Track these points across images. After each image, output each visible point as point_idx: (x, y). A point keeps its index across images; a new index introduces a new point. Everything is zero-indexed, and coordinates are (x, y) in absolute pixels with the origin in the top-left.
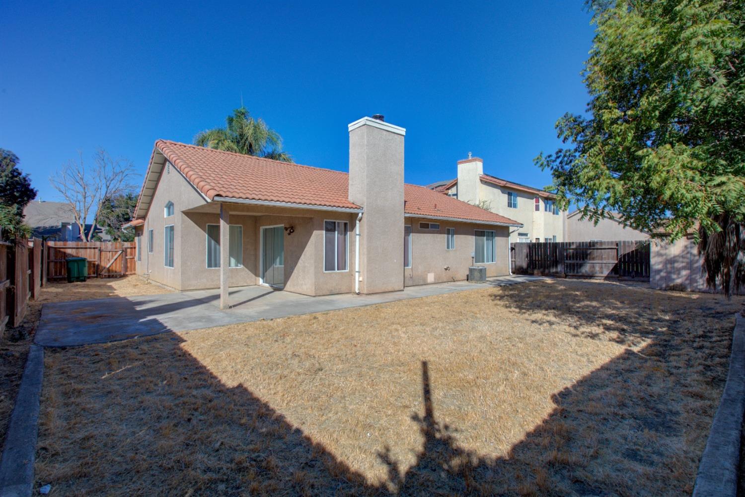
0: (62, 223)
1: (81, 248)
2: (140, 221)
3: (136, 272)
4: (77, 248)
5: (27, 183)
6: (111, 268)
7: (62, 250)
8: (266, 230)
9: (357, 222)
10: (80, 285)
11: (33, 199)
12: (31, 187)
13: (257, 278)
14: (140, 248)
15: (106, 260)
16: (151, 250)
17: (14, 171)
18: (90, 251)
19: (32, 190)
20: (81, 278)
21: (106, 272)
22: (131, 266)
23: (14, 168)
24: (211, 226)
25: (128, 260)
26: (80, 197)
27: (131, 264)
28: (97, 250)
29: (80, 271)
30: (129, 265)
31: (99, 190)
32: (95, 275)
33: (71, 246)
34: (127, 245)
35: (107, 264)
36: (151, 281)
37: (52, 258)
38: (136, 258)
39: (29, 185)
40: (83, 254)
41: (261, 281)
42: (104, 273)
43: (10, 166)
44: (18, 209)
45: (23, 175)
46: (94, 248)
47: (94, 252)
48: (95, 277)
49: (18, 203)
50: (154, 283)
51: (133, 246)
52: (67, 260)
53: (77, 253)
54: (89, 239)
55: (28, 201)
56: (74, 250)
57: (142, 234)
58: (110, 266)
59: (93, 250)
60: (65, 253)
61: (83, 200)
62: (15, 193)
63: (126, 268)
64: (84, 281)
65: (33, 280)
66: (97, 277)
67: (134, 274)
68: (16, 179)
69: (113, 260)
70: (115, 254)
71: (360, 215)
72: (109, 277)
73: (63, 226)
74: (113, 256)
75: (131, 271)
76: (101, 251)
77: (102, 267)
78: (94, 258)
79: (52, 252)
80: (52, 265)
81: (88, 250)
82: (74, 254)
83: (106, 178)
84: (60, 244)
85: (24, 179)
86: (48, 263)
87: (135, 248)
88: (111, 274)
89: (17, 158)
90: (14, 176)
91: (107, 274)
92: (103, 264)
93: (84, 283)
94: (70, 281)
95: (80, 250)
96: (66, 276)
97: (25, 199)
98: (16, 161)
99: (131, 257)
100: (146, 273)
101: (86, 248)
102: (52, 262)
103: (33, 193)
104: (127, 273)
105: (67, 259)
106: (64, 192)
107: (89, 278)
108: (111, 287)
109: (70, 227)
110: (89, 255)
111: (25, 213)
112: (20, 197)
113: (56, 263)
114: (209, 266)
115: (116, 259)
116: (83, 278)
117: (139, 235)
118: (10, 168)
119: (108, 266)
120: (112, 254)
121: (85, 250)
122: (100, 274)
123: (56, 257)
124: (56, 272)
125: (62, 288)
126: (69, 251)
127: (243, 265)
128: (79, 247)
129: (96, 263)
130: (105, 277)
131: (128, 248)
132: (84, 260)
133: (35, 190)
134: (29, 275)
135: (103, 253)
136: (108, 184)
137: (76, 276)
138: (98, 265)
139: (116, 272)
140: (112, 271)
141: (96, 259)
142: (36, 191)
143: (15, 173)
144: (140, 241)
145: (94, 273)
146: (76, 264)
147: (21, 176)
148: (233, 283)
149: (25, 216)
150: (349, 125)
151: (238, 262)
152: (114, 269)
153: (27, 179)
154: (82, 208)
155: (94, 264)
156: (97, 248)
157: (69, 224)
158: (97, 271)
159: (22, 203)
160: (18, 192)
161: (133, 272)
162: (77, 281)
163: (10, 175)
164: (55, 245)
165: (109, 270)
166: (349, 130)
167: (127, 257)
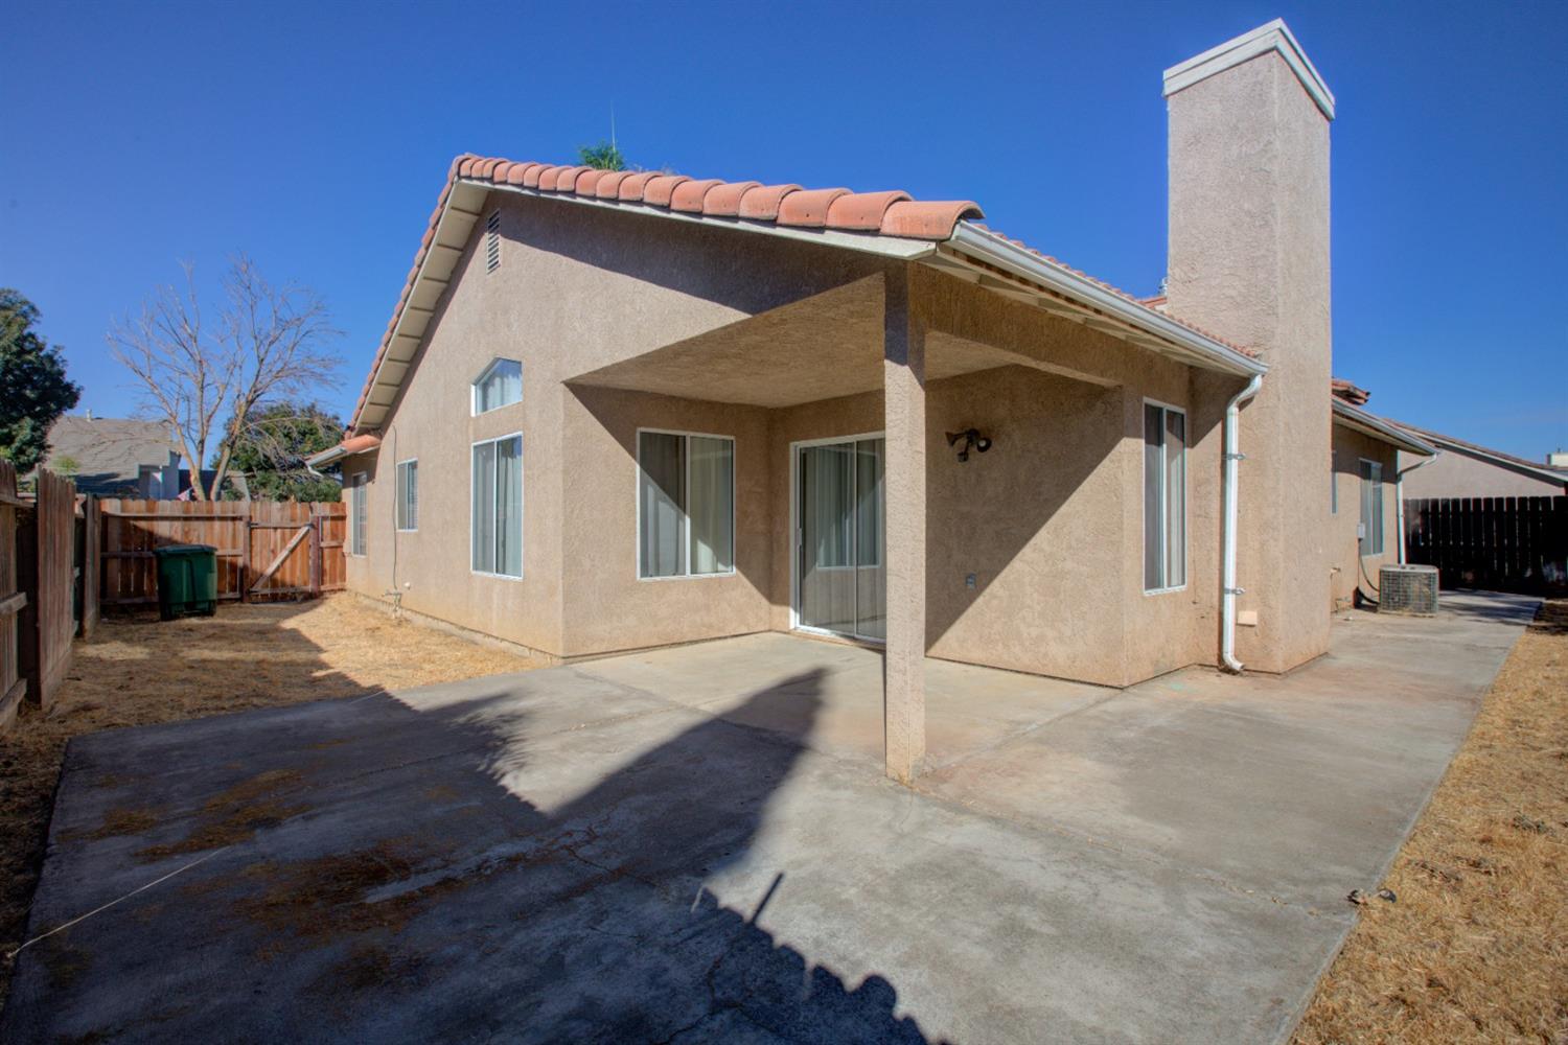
0: (141, 467)
1: (198, 519)
2: (368, 438)
3: (348, 584)
4: (186, 519)
5: (56, 368)
6: (278, 576)
7: (143, 524)
8: (804, 456)
9: (1233, 409)
10: (199, 627)
11: (71, 407)
12: (68, 379)
13: (776, 609)
14: (360, 518)
15: (265, 552)
16: (406, 519)
17: (24, 339)
18: (222, 527)
19: (68, 387)
20: (201, 606)
21: (265, 586)
22: (333, 567)
23: (26, 332)
24: (650, 434)
25: (326, 552)
26: (190, 386)
27: (334, 562)
28: (241, 525)
29: (197, 585)
30: (327, 564)
31: (237, 371)
32: (237, 595)
33: (167, 513)
34: (322, 509)
35: (268, 565)
36: (408, 614)
37: (115, 546)
38: (348, 547)
39: (61, 373)
40: (201, 535)
41: (793, 619)
42: (260, 588)
43: (15, 328)
44: (34, 429)
45: (48, 349)
46: (234, 519)
47: (234, 530)
48: (236, 600)
49: (34, 416)
50: (420, 621)
51: (340, 514)
52: (157, 554)
53: (186, 533)
54: (213, 496)
55: (59, 410)
56: (177, 524)
57: (371, 477)
58: (277, 569)
59: (230, 523)
60: (151, 534)
61: (199, 393)
62: (28, 392)
63: (320, 574)
64: (209, 613)
65: (37, 632)
66: (241, 600)
67: (342, 590)
68: (29, 357)
69: (285, 553)
70: (292, 535)
71: (1257, 382)
72: (274, 598)
73: (141, 473)
74: (284, 541)
75: (335, 581)
76: (251, 526)
77: (254, 572)
78: (234, 547)
79: (115, 531)
80: (114, 566)
81: (217, 524)
82: (178, 537)
83: (256, 338)
84: (136, 507)
85: (50, 358)
86: (104, 562)
87: (343, 518)
88: (280, 591)
89: (33, 309)
90: (22, 352)
91: (268, 591)
92: (257, 565)
93: (208, 621)
94: (168, 616)
95: (195, 524)
96: (155, 599)
97: (53, 406)
98: (32, 316)
99: (334, 544)
100: (393, 591)
101: (211, 519)
102: (115, 557)
103: (72, 393)
104: (323, 588)
105: (156, 547)
106: (147, 375)
107: (221, 601)
108: (296, 637)
109: (159, 476)
110: (221, 539)
111: (50, 439)
112: (41, 400)
113: (125, 560)
114: (645, 573)
115: (293, 550)
116: (206, 605)
117: (356, 483)
118: (15, 332)
119: (270, 570)
120: (283, 535)
121: (208, 523)
122: (249, 592)
123: (125, 542)
124: (126, 586)
125: (146, 641)
126: (163, 529)
127: (739, 566)
128: (193, 514)
129: (240, 562)
130: (267, 599)
131: (325, 518)
132: (207, 553)
133: (76, 386)
134: (21, 613)
135: (258, 533)
136: (262, 352)
137: (185, 600)
138: (245, 569)
139: (292, 586)
140: (284, 585)
141: (239, 551)
142: (79, 389)
143: (25, 344)
144: (359, 501)
145: (233, 589)
146: (185, 565)
147: (42, 354)
148: (710, 626)
149: (49, 447)
150: (1167, 74)
151: (720, 556)
152: (288, 579)
153: (56, 358)
154: (196, 415)
155: (233, 566)
156: (240, 519)
157: (156, 469)
158: (242, 584)
159: (45, 417)
160: (34, 388)
161: (339, 585)
162: (190, 616)
163: (15, 349)
164: (123, 510)
165: (273, 580)
166: (1167, 90)
167: (323, 544)
